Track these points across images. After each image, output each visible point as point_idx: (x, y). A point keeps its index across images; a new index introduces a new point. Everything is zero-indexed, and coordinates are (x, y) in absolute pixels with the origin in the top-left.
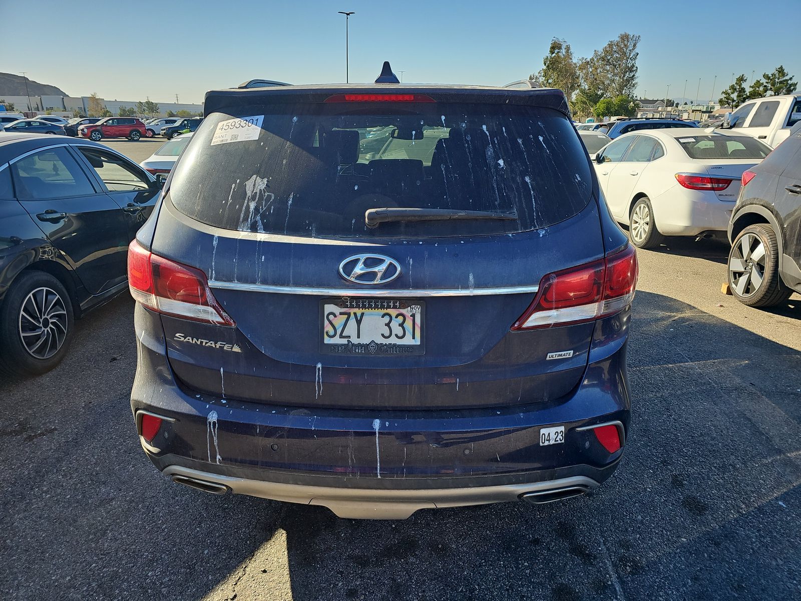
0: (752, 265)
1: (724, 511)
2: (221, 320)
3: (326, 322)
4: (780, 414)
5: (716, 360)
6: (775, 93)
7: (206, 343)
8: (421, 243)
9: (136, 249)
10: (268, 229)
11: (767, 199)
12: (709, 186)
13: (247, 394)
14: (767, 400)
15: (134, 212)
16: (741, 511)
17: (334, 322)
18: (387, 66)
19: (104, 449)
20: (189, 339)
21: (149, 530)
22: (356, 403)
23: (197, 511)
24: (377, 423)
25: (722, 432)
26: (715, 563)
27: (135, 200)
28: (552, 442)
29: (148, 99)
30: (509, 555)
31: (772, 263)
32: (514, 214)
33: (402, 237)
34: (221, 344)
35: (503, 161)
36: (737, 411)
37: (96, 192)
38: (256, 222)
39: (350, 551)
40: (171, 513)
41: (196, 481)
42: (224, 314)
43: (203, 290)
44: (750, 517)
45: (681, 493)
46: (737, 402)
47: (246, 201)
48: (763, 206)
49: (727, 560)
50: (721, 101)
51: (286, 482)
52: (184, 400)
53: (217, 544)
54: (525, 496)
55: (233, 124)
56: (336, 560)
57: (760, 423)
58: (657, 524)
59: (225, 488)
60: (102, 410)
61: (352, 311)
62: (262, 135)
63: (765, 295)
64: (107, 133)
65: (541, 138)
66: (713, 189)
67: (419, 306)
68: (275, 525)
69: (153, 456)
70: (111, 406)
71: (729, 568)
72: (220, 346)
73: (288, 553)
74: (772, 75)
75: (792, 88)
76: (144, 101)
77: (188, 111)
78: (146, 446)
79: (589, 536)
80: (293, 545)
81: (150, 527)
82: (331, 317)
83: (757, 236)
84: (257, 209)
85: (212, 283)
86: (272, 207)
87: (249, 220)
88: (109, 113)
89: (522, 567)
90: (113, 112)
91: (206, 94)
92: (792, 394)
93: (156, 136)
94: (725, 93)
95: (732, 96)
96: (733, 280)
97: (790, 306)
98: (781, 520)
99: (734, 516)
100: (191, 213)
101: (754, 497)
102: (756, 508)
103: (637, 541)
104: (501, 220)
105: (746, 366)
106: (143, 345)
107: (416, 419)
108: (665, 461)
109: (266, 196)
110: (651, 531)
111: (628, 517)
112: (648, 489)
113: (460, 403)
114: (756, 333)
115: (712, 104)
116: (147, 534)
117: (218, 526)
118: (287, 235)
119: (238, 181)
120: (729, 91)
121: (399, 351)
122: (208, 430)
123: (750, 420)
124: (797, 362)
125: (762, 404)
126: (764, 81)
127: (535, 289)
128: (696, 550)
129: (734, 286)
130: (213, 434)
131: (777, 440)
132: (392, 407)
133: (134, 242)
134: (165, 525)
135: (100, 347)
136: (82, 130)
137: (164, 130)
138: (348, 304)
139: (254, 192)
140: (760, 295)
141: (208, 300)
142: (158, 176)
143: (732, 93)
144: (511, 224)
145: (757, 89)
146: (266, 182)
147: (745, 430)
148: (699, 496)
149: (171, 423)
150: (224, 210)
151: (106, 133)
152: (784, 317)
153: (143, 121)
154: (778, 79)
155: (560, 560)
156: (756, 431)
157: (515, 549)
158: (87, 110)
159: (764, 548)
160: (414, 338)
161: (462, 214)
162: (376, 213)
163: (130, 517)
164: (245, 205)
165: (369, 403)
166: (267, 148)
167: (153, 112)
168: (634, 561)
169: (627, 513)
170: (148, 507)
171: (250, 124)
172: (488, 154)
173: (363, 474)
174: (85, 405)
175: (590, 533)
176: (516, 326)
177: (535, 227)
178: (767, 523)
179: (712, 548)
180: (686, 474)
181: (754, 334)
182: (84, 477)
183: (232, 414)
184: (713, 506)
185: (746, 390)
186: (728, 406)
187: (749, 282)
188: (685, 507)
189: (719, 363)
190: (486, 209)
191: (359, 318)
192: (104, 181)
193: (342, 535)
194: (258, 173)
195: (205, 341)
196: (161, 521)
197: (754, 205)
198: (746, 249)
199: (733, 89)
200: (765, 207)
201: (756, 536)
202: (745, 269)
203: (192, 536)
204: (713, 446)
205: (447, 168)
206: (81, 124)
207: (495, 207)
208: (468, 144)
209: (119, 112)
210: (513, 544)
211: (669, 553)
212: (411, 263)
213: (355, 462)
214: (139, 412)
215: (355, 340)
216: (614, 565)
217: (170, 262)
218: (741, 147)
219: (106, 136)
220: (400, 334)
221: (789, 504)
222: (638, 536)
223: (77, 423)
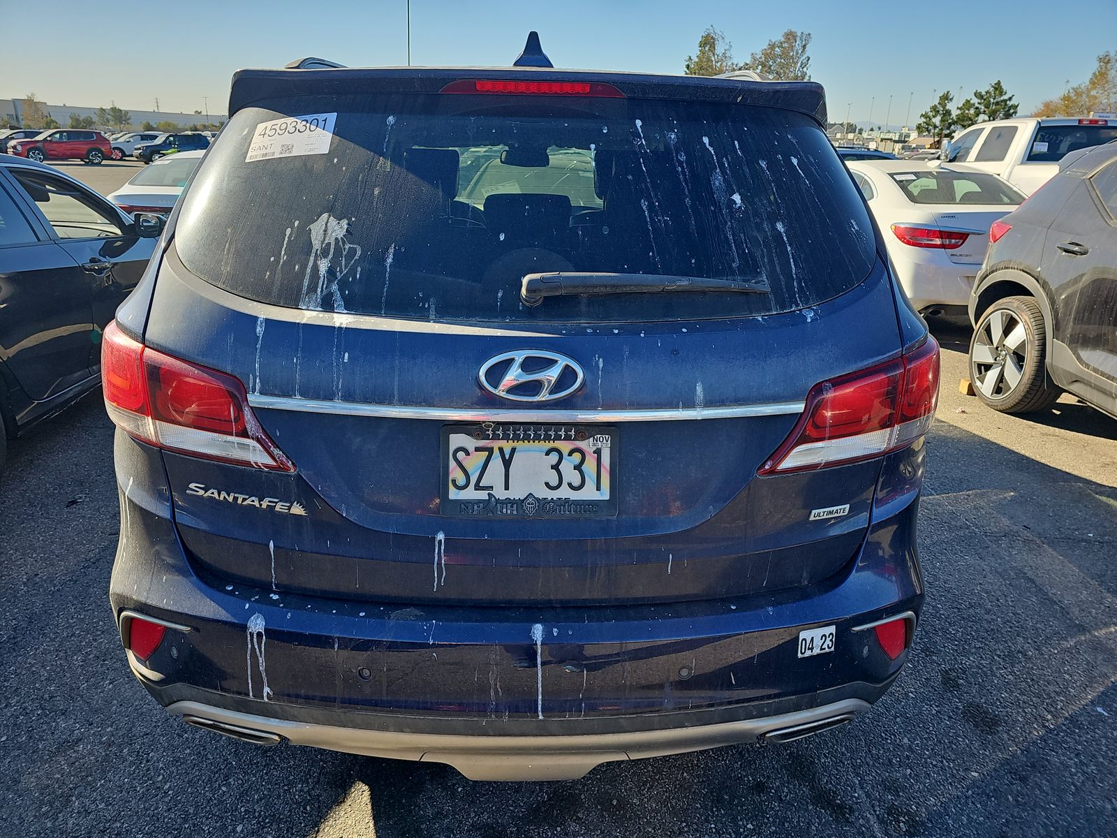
0: (1006, 355)
1: (1024, 725)
2: (271, 462)
3: (452, 464)
4: (1073, 571)
5: (971, 492)
6: (989, 117)
7: (244, 500)
8: (616, 331)
9: (115, 337)
10: (352, 306)
11: (1027, 263)
12: (938, 241)
13: (313, 582)
14: (1050, 550)
15: (100, 271)
16: (1047, 724)
17: (465, 464)
18: (533, 37)
19: (61, 654)
20: (213, 493)
21: (143, 792)
22: (501, 595)
23: (220, 757)
24: (538, 631)
25: (998, 600)
26: (1026, 810)
27: (101, 253)
28: (816, 651)
29: (113, 105)
30: (723, 812)
31: (1036, 352)
32: (763, 284)
33: (583, 322)
34: (269, 502)
35: (739, 197)
36: (1012, 568)
37: (39, 240)
38: (331, 295)
39: (475, 817)
40: (177, 762)
41: (227, 726)
42: (276, 452)
43: (239, 410)
44: (1062, 734)
45: (959, 699)
46: (1010, 555)
47: (312, 259)
48: (1024, 271)
49: (1042, 804)
50: (919, 127)
51: (383, 728)
52: (205, 595)
53: (257, 814)
54: (768, 735)
55: (284, 126)
56: (453, 834)
57: (1048, 586)
58: (932, 750)
59: (276, 738)
60: (56, 588)
61: (496, 445)
62: (334, 145)
63: (1025, 396)
64: (52, 152)
65: (795, 161)
66: (943, 246)
67: (607, 436)
68: (350, 776)
69: (152, 684)
70: (70, 580)
71: (1047, 818)
72: (267, 505)
73: (375, 825)
74: (986, 93)
75: (1012, 111)
76: (107, 106)
77: (173, 122)
78: (137, 667)
79: (837, 774)
80: (382, 810)
81: (143, 787)
82: (461, 455)
83: (1013, 314)
84: (331, 272)
85: (255, 399)
86: (359, 269)
87: (319, 290)
88: (55, 124)
89: (744, 831)
90: (60, 122)
91: (235, 74)
92: (1083, 540)
93: (126, 158)
94: (925, 116)
95: (934, 120)
96: (976, 375)
97: (1054, 411)
98: (1106, 738)
99: (1038, 733)
100: (213, 278)
101: (1062, 701)
102: (1066, 718)
103: (909, 780)
104: (745, 294)
105: (1013, 499)
106: (130, 501)
107: (603, 622)
108: (928, 649)
109: (346, 250)
110: (926, 762)
111: (889, 741)
112: (910, 694)
113: (672, 591)
114: (1017, 451)
115: (905, 131)
116: (139, 800)
117: (258, 782)
118: (385, 317)
119: (296, 223)
120: (930, 114)
121: (576, 511)
122: (250, 646)
123: (1033, 581)
124: (1079, 493)
125: (1045, 556)
126: (975, 101)
127: (799, 407)
128: (994, 790)
129: (978, 383)
130: (258, 653)
131: (1076, 611)
132: (561, 601)
133: (112, 325)
134: (169, 784)
135: (50, 483)
136: (14, 147)
137: (140, 149)
138: (490, 433)
139: (326, 242)
140: (1018, 396)
141: (248, 427)
142: (138, 216)
143: (934, 117)
144: (759, 301)
145: (967, 112)
146: (346, 227)
147: (1029, 597)
148: (985, 703)
149: (183, 633)
150: (273, 274)
151: (49, 151)
152: (1050, 427)
153: (106, 136)
154: (994, 99)
155: (799, 816)
156: (1047, 600)
157: (730, 802)
158: (20, 118)
159: (1089, 783)
160: (598, 488)
161: (684, 282)
162: (542, 280)
163: (109, 771)
164: (311, 264)
165: (523, 595)
166: (344, 168)
167: (122, 123)
168: (908, 813)
169: (886, 734)
170: (139, 752)
171: (313, 127)
172: (714, 184)
173: (515, 714)
174: (28, 580)
175: (837, 769)
176: (767, 467)
177: (797, 305)
178: (1087, 742)
179: (1017, 787)
180: (961, 668)
181: (1014, 452)
182: (30, 703)
183: (289, 619)
184: (1006, 718)
185: (1020, 536)
186: (999, 561)
187: (1001, 378)
188: (968, 721)
189: (976, 495)
190: (717, 274)
191: (507, 457)
192: (52, 223)
193: (459, 790)
194: (331, 210)
195: (240, 498)
196: (161, 777)
197: (1010, 270)
198: (997, 333)
199: (935, 110)
200: (1027, 273)
201: (1075, 763)
202: (995, 359)
203: (215, 801)
204: (990, 622)
205: (651, 207)
206: (13, 138)
207: (733, 273)
208: (683, 168)
209: (69, 122)
210: (726, 793)
211: (958, 797)
212: (601, 366)
213: (500, 694)
214: (124, 614)
215: (500, 493)
216: (881, 821)
217: (178, 363)
218: (974, 187)
219: (50, 157)
220: (577, 483)
221: (1111, 710)
222: (909, 771)
223: (15, 611)
